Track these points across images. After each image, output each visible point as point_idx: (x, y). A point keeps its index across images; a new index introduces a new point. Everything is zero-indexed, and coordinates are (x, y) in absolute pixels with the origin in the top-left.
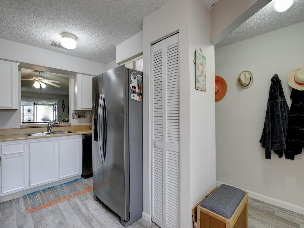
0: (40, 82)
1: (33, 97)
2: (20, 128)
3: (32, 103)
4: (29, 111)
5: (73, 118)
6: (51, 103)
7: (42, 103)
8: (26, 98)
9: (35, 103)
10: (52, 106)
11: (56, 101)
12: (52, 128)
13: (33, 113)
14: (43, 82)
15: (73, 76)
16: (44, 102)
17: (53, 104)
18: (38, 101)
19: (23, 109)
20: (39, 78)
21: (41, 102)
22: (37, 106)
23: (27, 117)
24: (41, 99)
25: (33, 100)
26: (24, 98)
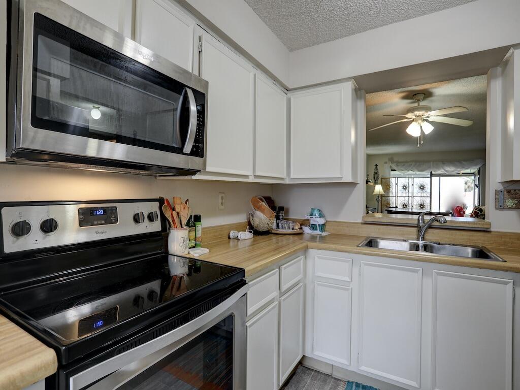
0: (420, 121)
1: (429, 162)
2: (362, 223)
3: (427, 173)
4: (422, 188)
5: (500, 207)
6: (468, 171)
7: (446, 171)
8: (418, 164)
9: (433, 173)
10: (473, 177)
11: (476, 165)
12: (430, 231)
13: (429, 191)
14: (427, 121)
15: (499, 69)
16: (450, 169)
17: (473, 173)
18: (438, 168)
19: (413, 185)
20: (417, 113)
21: (443, 168)
22: (441, 178)
23: (419, 199)
24: (444, 164)
25: (429, 168)
26: (413, 164)
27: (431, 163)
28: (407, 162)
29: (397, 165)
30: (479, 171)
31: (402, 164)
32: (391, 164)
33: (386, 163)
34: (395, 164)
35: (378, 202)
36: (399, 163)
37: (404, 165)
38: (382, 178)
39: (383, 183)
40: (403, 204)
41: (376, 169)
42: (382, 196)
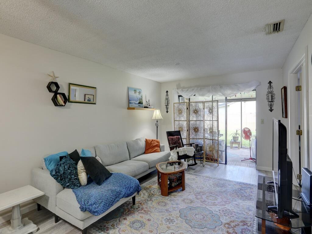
26: (196, 89)
27: (211, 87)
28: (190, 87)
29: (182, 91)
31: (187, 89)
32: (177, 90)
33: (173, 89)
34: (180, 90)
35: (157, 127)
36: (183, 89)
37: (188, 90)
38: (175, 103)
39: (175, 108)
40: (194, 128)
41: (167, 95)
42: (175, 121)
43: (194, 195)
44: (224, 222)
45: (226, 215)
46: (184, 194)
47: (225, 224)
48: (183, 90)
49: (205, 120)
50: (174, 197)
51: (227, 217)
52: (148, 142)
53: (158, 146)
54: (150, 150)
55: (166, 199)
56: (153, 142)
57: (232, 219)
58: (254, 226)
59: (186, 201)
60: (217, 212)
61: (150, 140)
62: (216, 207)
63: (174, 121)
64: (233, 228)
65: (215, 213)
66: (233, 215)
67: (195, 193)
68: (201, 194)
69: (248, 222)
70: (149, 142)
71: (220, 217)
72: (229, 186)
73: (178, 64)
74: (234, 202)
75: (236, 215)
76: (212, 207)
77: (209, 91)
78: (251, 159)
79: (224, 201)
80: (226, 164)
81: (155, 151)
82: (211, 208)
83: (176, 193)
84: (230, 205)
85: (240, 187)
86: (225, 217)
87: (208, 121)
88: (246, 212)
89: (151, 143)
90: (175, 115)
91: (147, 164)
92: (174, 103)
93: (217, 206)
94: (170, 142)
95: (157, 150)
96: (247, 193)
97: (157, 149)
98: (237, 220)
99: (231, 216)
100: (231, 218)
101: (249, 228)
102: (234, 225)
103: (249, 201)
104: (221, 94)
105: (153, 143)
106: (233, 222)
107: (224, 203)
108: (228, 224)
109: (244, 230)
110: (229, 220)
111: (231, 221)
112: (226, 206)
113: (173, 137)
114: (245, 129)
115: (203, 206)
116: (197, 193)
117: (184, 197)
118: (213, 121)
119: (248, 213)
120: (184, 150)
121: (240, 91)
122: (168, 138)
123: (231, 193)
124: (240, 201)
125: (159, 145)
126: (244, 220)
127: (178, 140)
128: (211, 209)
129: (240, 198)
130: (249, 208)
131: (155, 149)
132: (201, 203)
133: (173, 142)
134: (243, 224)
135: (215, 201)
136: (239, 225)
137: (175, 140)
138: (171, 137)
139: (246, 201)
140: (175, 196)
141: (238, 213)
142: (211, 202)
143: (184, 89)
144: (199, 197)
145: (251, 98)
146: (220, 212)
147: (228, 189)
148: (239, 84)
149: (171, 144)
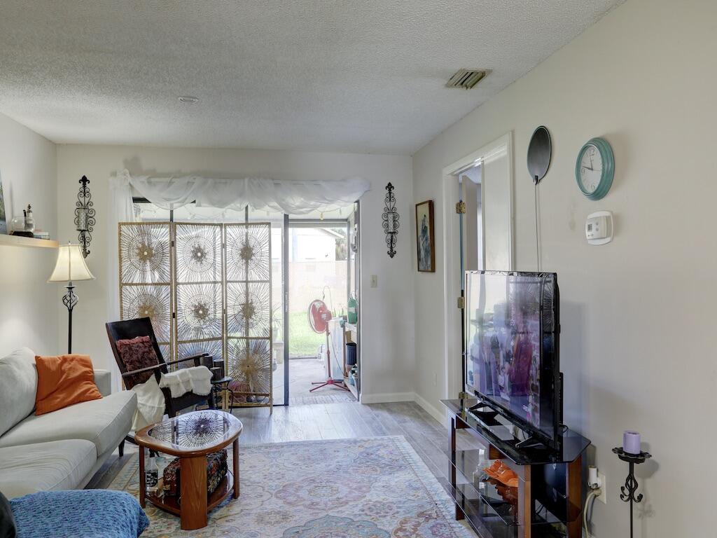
17: (346, 220)
26: (198, 181)
27: (246, 180)
28: (179, 175)
29: (149, 183)
30: (357, 214)
31: (168, 180)
32: (130, 180)
33: (114, 174)
34: (144, 179)
35: (70, 311)
36: (152, 176)
37: (170, 183)
38: (124, 224)
39: (125, 241)
40: (195, 306)
41: (84, 192)
42: (122, 285)
43: (274, 499)
44: (391, 528)
45: (382, 514)
46: (246, 505)
47: (396, 532)
48: (153, 180)
49: (227, 282)
50: (227, 521)
51: (388, 518)
52: (49, 369)
53: (88, 377)
54: (61, 396)
55: (208, 534)
56: (66, 366)
57: (401, 517)
58: (444, 514)
59: (267, 519)
60: (360, 515)
61: (54, 361)
62: (347, 506)
63: (121, 288)
64: (414, 533)
65: (357, 519)
66: (396, 510)
67: (274, 492)
68: (291, 490)
69: (430, 512)
70: (53, 368)
71: (376, 523)
72: (337, 454)
73: (189, 99)
74: (377, 484)
75: (400, 508)
76: (340, 509)
77: (241, 195)
78: (332, 382)
79: (355, 489)
80: (286, 404)
81: (82, 398)
82: (342, 512)
83: (222, 509)
84: (372, 491)
85: (362, 450)
86: (383, 520)
87: (237, 285)
88: (413, 496)
89: (60, 371)
90: (126, 264)
91: (89, 444)
92: (120, 224)
93: (350, 504)
94: (124, 360)
95: (87, 394)
96: (385, 458)
97: (89, 390)
98: (409, 515)
99: (391, 512)
100: (396, 515)
101: (439, 521)
102: (413, 527)
103: (400, 473)
104: (276, 204)
105: (70, 369)
106: (405, 522)
107: (357, 493)
108: (400, 529)
109: (435, 529)
110: (396, 521)
111: (402, 523)
112: (367, 498)
113: (131, 341)
114: (316, 303)
115: (321, 515)
116: (279, 492)
117: (254, 511)
118: (247, 282)
119: (418, 496)
120: (185, 378)
121: (325, 199)
122: (114, 347)
123: (355, 468)
124: (386, 478)
125: (93, 372)
126: (422, 510)
127: (147, 349)
128: (344, 515)
129: (381, 472)
130: (412, 486)
131: (82, 390)
132: (312, 511)
133: (135, 357)
134: (424, 518)
135: (337, 495)
136: (419, 524)
137: (141, 351)
138: (126, 341)
139: (396, 475)
140: (227, 519)
141: (400, 501)
142: (329, 501)
143: (157, 180)
144: (292, 499)
145: (319, 220)
146: (366, 514)
147: (342, 461)
148: (324, 181)
149: (128, 367)
